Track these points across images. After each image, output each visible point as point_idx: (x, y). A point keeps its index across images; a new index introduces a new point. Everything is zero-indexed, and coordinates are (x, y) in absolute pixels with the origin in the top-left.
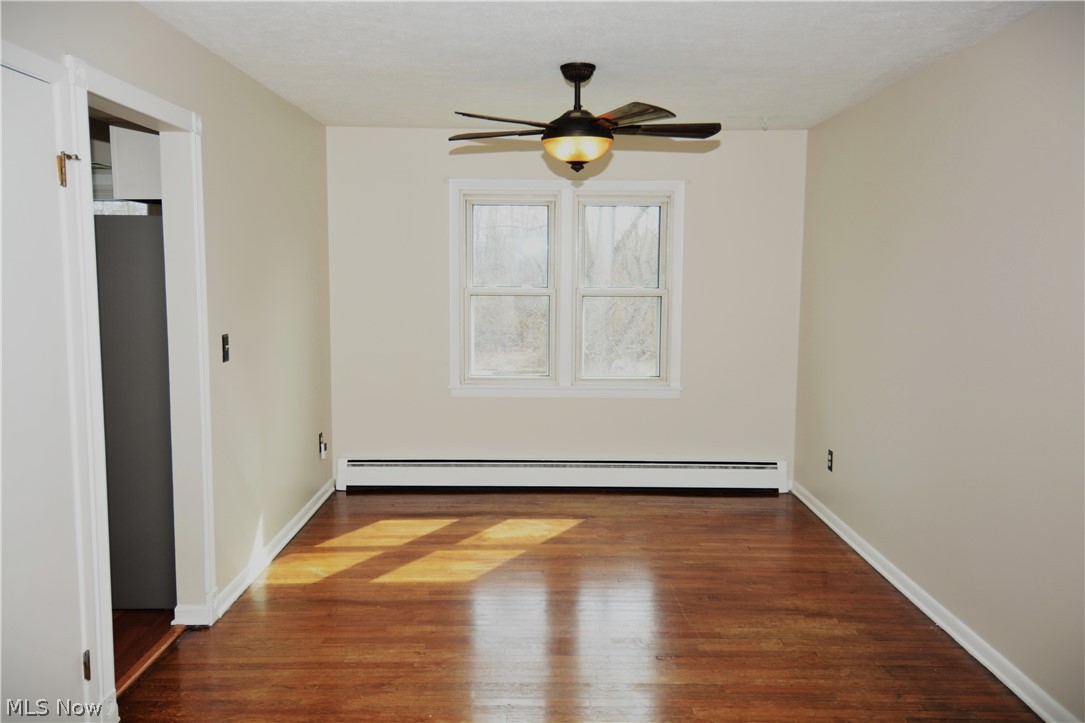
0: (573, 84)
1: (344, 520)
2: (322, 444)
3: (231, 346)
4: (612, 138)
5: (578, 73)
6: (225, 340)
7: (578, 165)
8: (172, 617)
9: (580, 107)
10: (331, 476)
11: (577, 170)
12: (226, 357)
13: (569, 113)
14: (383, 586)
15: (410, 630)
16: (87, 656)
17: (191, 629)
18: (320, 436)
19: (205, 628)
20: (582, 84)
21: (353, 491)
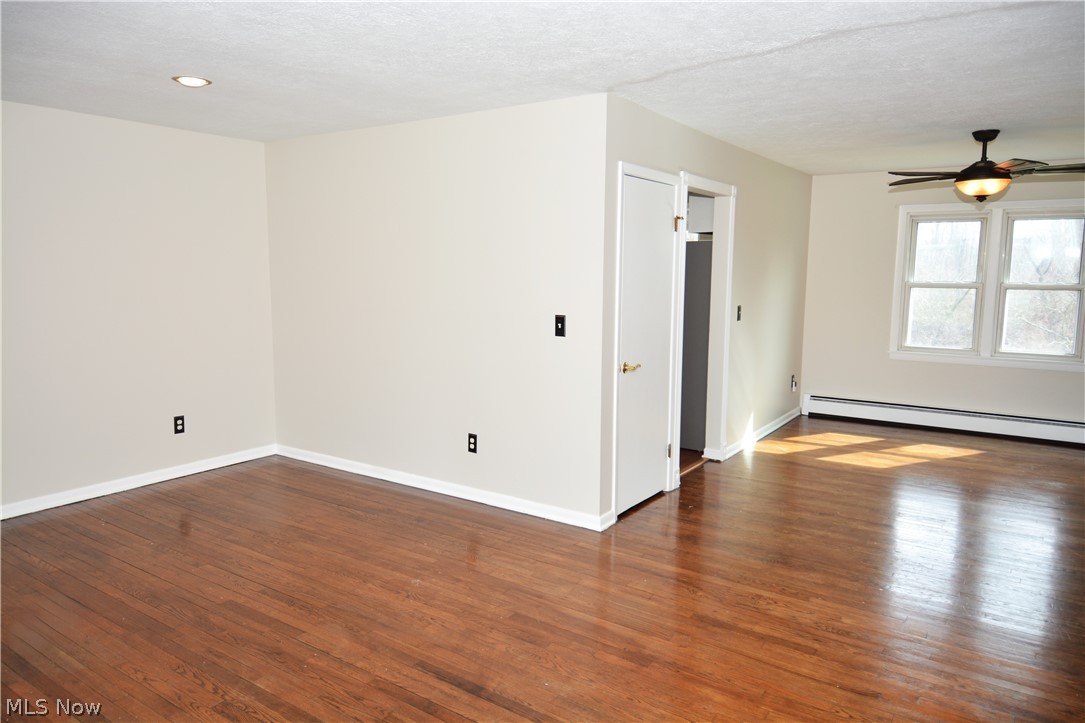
0: (981, 144)
1: (805, 430)
2: (794, 381)
3: (742, 312)
4: (1010, 178)
5: (985, 136)
6: (739, 308)
7: (981, 198)
8: (702, 453)
9: (986, 158)
10: (798, 405)
11: (981, 201)
12: (739, 319)
13: (977, 163)
14: (823, 461)
15: (835, 481)
16: (670, 446)
17: (711, 461)
18: (793, 377)
19: (718, 462)
20: (988, 143)
21: (812, 416)
